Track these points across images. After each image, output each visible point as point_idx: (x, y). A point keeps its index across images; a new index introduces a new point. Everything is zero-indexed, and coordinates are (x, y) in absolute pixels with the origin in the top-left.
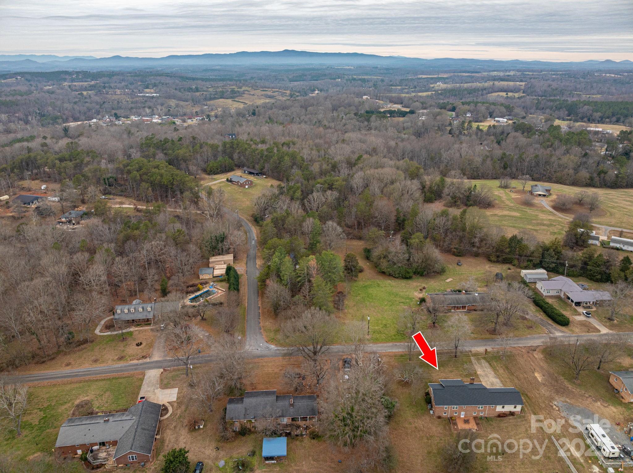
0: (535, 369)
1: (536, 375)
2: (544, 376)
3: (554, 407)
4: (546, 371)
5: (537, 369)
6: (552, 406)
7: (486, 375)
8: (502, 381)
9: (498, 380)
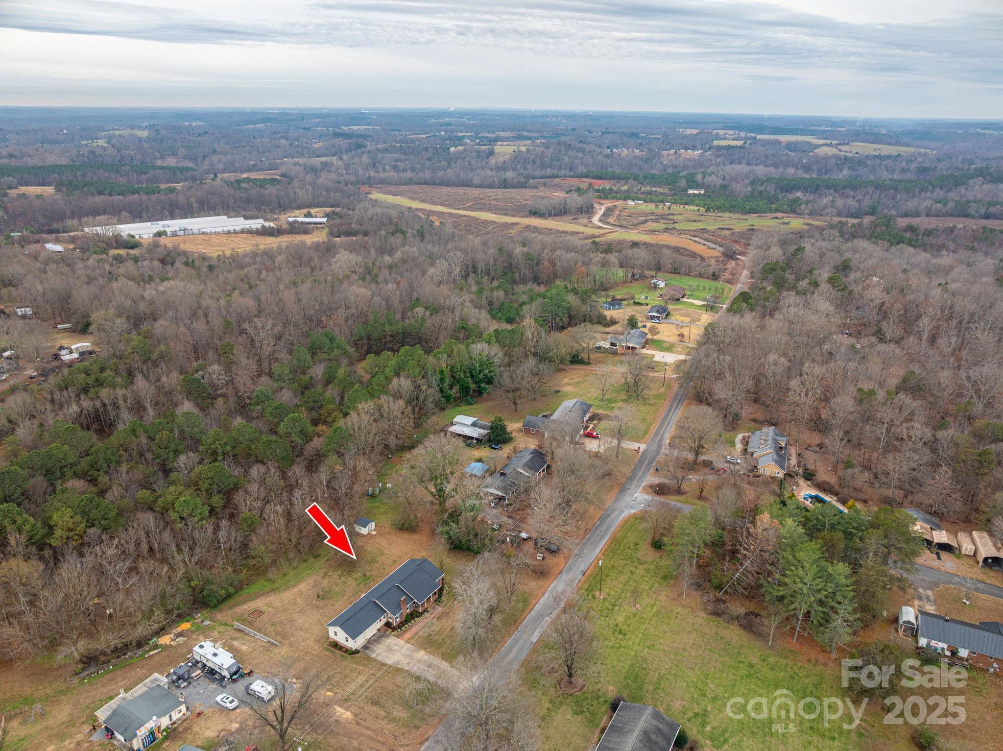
0: (358, 724)
1: (348, 715)
2: (336, 721)
3: (294, 680)
4: (338, 734)
5: (354, 728)
6: (297, 679)
7: (410, 657)
8: (384, 665)
9: (390, 662)
